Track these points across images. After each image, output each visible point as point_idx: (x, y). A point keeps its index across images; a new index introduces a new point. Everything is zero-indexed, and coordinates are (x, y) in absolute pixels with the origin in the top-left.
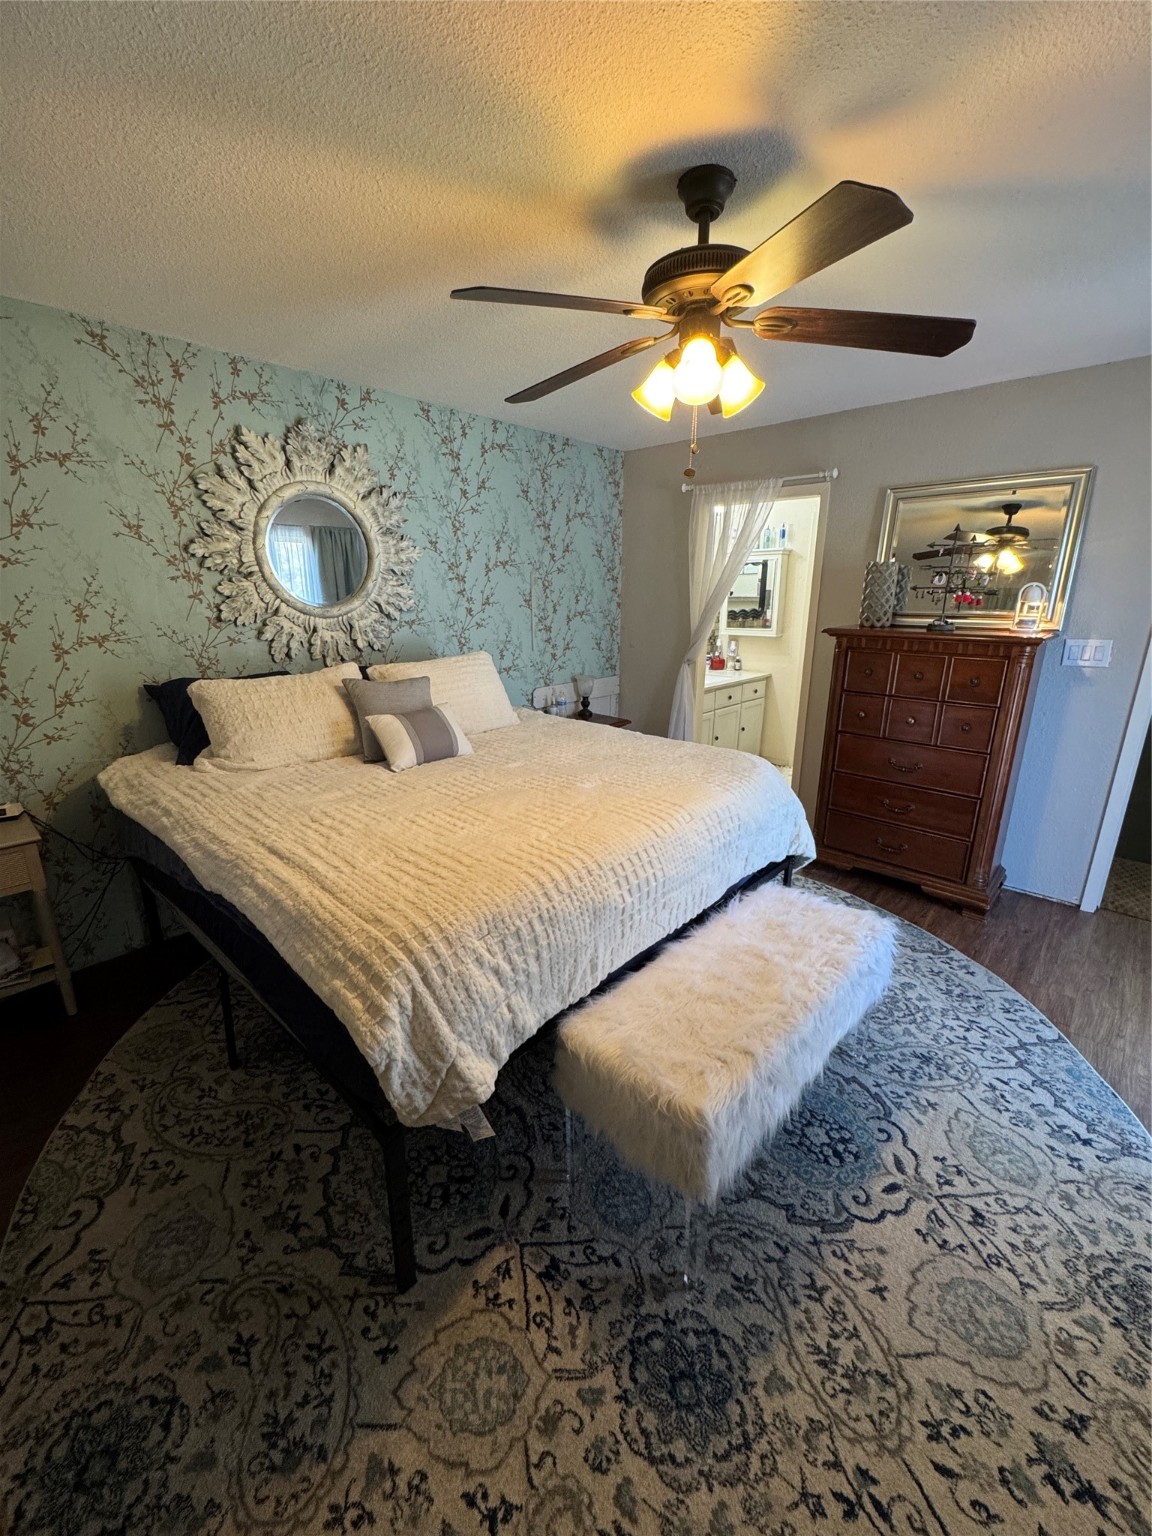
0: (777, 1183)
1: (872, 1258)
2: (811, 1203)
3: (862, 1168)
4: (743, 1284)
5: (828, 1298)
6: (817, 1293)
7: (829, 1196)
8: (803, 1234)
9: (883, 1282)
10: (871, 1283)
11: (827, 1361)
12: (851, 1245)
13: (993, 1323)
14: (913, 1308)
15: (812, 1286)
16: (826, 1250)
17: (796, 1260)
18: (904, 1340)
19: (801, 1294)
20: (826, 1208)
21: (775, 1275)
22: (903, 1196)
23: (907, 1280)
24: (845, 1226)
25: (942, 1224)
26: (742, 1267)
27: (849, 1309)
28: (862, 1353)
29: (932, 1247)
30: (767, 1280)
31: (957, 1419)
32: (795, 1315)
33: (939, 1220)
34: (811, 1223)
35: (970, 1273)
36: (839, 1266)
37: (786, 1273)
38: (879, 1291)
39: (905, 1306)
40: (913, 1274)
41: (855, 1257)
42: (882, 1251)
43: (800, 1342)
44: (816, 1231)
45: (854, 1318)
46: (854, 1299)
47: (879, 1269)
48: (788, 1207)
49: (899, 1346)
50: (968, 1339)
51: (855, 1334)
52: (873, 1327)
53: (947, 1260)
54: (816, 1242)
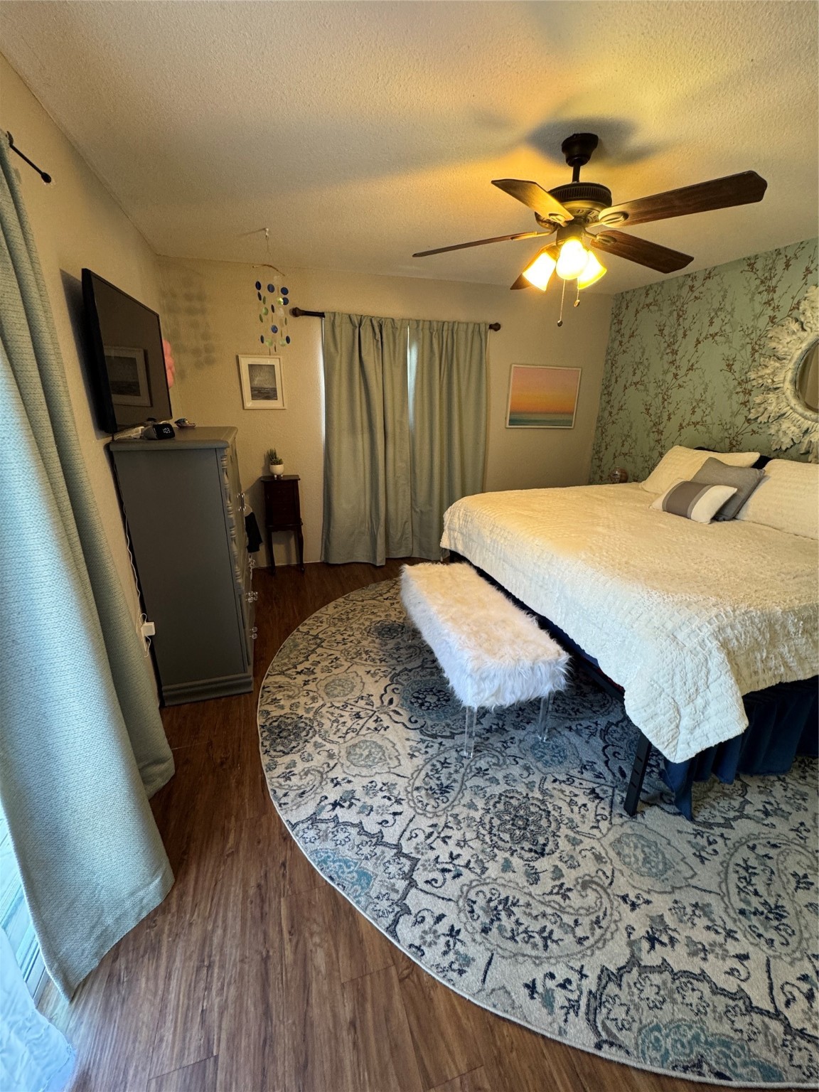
0: (421, 673)
1: (377, 678)
2: (406, 677)
3: (406, 700)
4: (398, 649)
5: (378, 662)
6: (381, 661)
7: (405, 683)
8: (399, 669)
9: (369, 675)
10: (372, 672)
11: (367, 652)
12: (386, 676)
13: (336, 688)
14: (357, 675)
15: (384, 661)
16: (390, 670)
17: (394, 662)
18: (355, 668)
19: (385, 657)
20: (402, 679)
21: (394, 656)
22: (386, 703)
23: (364, 681)
24: (392, 680)
25: (367, 704)
26: (402, 651)
27: (372, 663)
28: (361, 659)
29: (364, 694)
30: (394, 653)
31: (333, 664)
32: (381, 653)
33: (369, 704)
34: (401, 672)
35: (349, 697)
36: (383, 669)
37: (393, 658)
38: (368, 672)
39: (360, 674)
40: (364, 683)
41: (381, 674)
42: (376, 681)
43: (375, 650)
44: (397, 672)
45: (369, 662)
46: (372, 666)
47: (373, 677)
48: (410, 671)
49: (355, 666)
50: (340, 680)
51: (366, 660)
52: (364, 665)
53: (358, 695)
54: (394, 669)
